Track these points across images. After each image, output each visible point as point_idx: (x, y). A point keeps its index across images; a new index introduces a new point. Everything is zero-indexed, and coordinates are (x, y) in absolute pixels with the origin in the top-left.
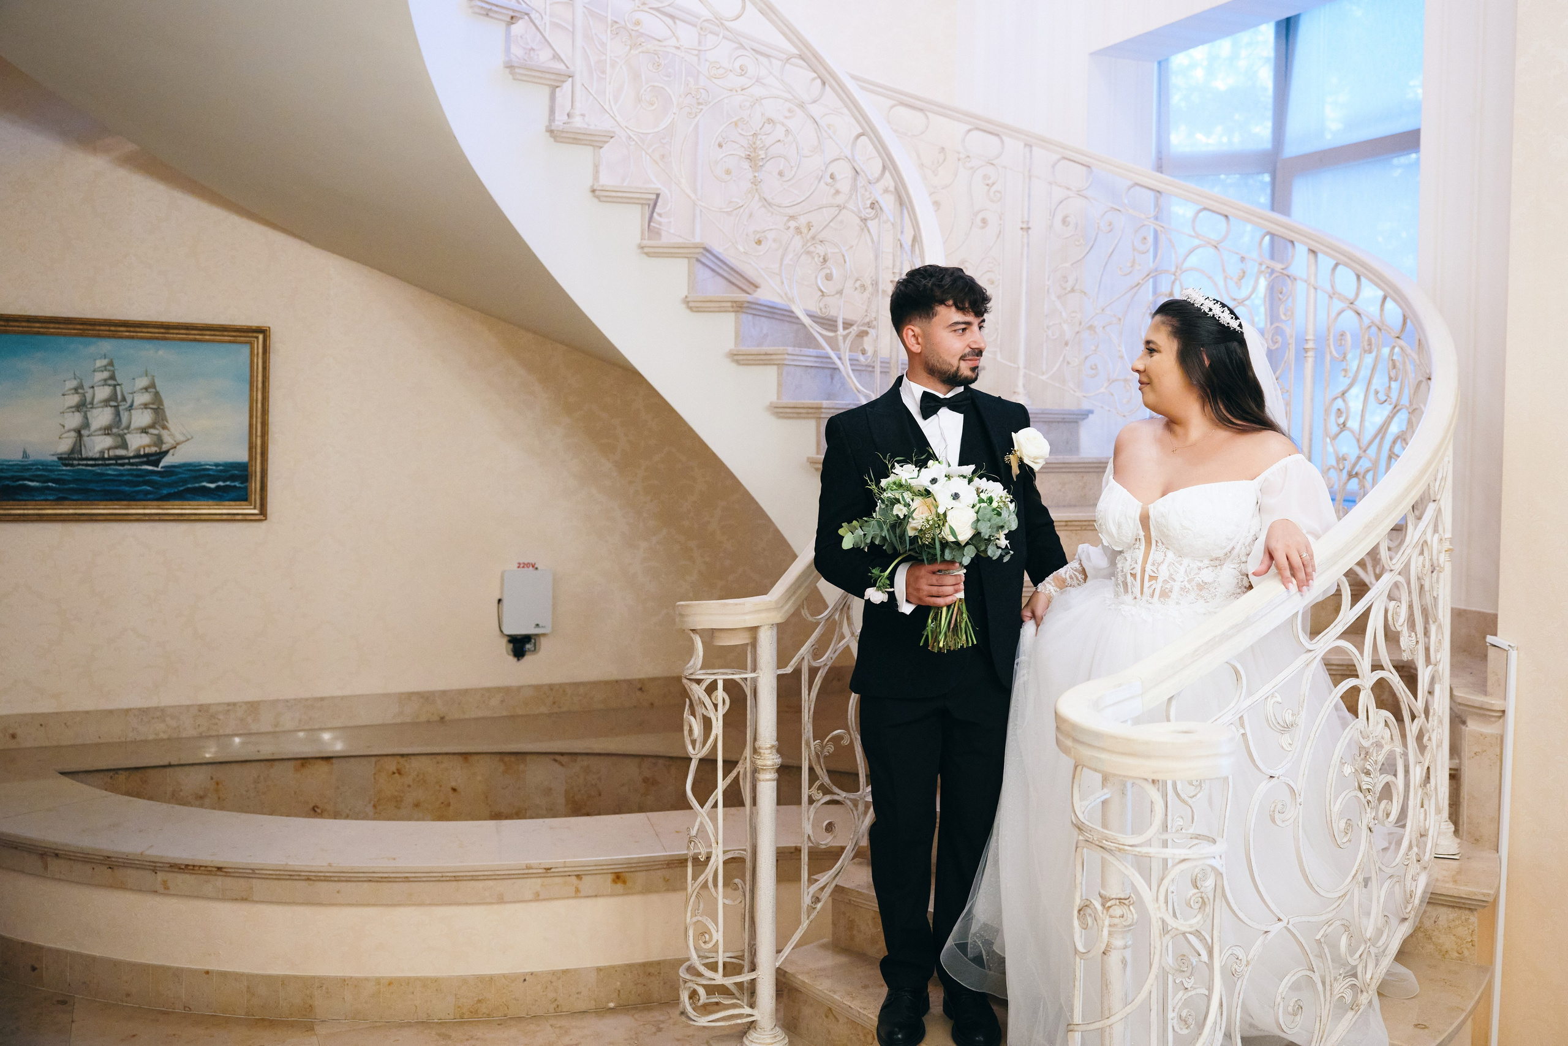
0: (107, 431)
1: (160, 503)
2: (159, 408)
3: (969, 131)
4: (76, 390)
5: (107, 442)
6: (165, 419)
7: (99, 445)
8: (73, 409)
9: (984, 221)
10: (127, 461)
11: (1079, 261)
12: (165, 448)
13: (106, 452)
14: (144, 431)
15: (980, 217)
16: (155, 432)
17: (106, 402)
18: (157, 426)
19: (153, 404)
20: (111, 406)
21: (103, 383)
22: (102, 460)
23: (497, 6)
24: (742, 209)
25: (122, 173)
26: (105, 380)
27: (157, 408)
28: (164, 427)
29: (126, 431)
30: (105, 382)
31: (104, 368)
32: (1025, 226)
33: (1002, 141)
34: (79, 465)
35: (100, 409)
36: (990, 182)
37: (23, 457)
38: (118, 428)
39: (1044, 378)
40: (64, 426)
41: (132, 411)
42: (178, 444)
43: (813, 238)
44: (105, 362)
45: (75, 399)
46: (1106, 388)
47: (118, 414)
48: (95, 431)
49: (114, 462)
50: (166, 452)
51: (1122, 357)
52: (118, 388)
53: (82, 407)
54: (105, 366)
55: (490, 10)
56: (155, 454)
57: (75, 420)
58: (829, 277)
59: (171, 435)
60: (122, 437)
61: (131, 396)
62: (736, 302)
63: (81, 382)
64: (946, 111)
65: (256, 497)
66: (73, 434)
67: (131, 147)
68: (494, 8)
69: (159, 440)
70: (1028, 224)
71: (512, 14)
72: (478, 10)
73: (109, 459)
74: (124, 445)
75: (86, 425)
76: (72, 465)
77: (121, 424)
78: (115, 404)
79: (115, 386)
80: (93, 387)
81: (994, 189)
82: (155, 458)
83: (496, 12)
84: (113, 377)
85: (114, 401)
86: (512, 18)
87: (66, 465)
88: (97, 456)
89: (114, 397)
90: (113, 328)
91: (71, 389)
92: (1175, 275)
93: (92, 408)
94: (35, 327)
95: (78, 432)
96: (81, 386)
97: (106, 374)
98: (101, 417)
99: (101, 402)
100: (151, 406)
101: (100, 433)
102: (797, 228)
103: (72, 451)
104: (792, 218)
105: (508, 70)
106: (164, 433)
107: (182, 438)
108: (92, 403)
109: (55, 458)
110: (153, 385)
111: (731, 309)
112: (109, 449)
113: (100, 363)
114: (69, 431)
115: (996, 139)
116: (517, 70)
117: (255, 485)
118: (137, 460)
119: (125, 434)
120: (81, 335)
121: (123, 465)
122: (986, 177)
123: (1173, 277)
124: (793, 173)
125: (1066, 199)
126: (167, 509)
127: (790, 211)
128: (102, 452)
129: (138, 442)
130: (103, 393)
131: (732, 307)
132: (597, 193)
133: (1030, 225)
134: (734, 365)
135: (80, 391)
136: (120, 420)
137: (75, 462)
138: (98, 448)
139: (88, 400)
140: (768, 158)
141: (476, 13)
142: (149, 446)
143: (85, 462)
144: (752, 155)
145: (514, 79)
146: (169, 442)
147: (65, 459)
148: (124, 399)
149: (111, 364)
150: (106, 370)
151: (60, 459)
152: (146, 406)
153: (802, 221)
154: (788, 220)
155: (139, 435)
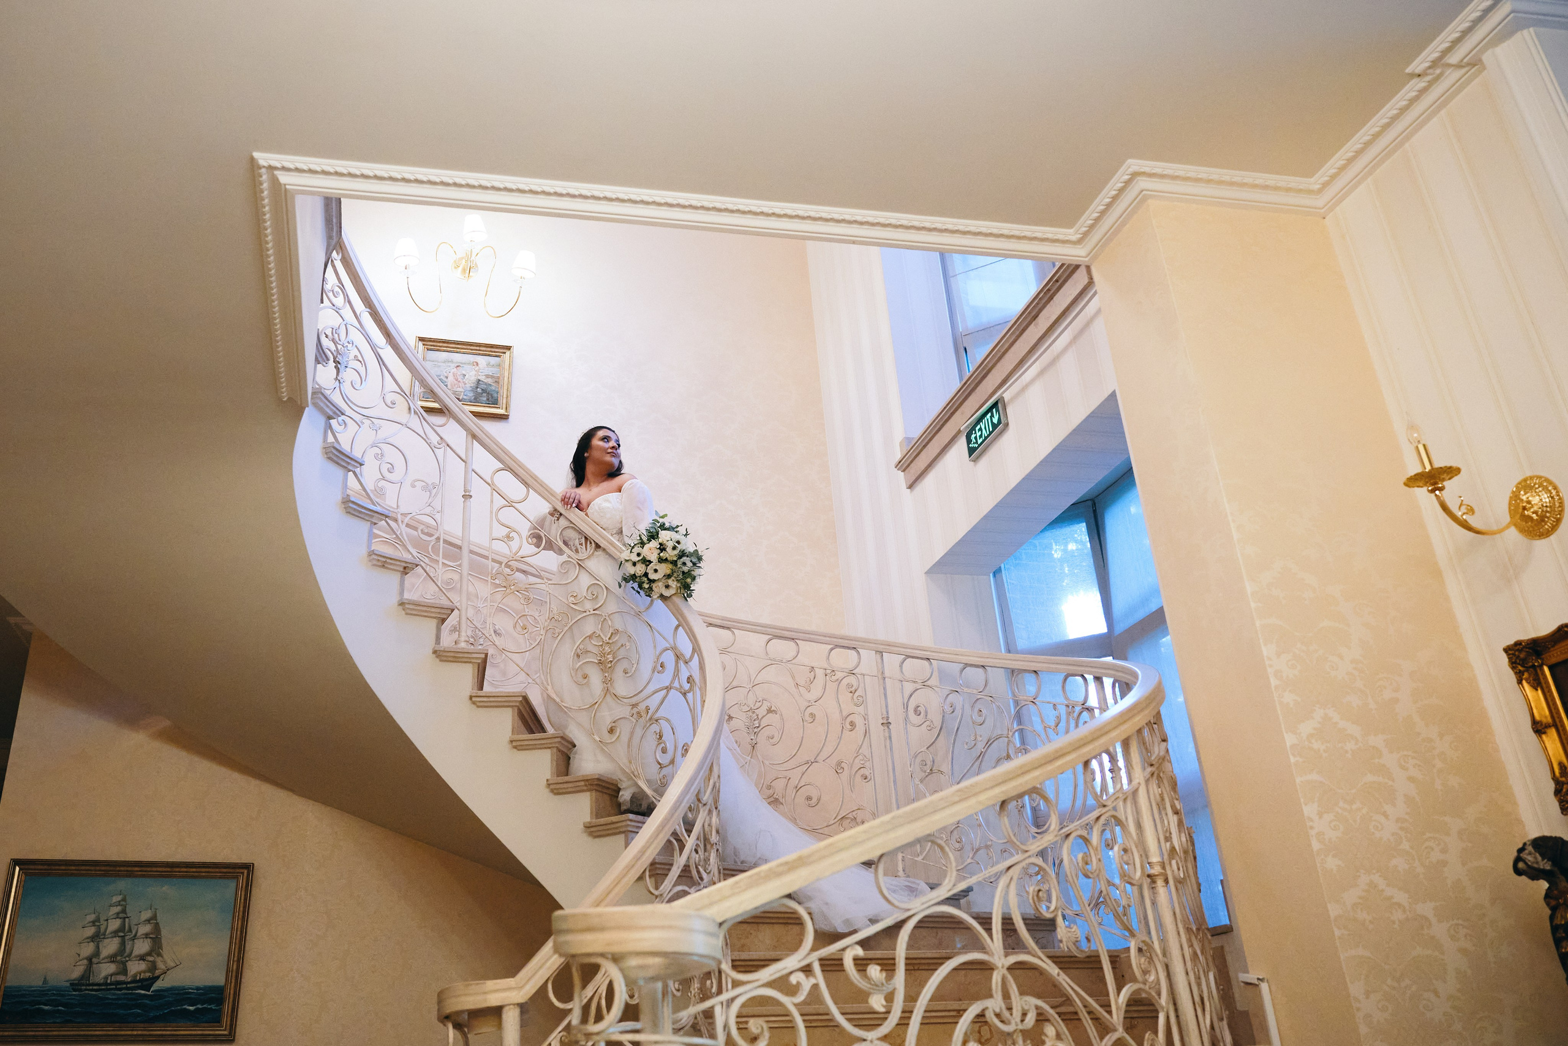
0: (112, 959)
1: (146, 1025)
2: (157, 937)
3: (832, 649)
4: (93, 923)
5: (111, 968)
6: (161, 947)
7: (106, 970)
8: (89, 940)
9: (852, 724)
10: (125, 986)
11: (932, 744)
12: (157, 973)
13: (109, 978)
14: (142, 958)
15: (849, 720)
16: (150, 959)
17: (115, 933)
18: (154, 954)
19: (152, 934)
20: (119, 937)
21: (115, 916)
22: (105, 984)
23: (391, 559)
24: (597, 705)
25: (157, 744)
26: (118, 914)
27: (155, 937)
28: (159, 955)
29: (127, 959)
30: (117, 916)
31: (118, 904)
32: (885, 721)
33: (858, 653)
34: (86, 990)
35: (110, 940)
36: (853, 689)
37: (43, 984)
38: (122, 956)
39: (919, 859)
40: (79, 955)
41: (135, 941)
42: (168, 970)
43: (651, 719)
44: (119, 898)
45: (90, 931)
46: (972, 858)
47: (123, 944)
48: (103, 959)
49: (114, 987)
50: (158, 977)
51: (980, 825)
52: (127, 920)
53: (97, 938)
54: (119, 901)
55: (385, 562)
56: (149, 979)
57: (88, 949)
58: (664, 751)
59: (165, 962)
60: (124, 964)
61: (136, 927)
62: (587, 780)
63: (99, 916)
64: (811, 637)
65: (226, 1020)
66: (85, 962)
67: (167, 723)
68: (388, 561)
69: (153, 967)
70: (887, 720)
71: (405, 565)
72: (375, 562)
73: (111, 984)
74: (124, 971)
75: (97, 953)
76: (80, 990)
77: (125, 952)
78: (122, 934)
79: (125, 918)
80: (107, 920)
81: (857, 694)
82: (146, 983)
83: (391, 564)
84: (124, 911)
85: (123, 933)
86: (405, 568)
87: (75, 990)
88: (102, 981)
89: (122, 929)
90: (129, 869)
91: (90, 922)
92: (1008, 737)
93: (104, 938)
94: (71, 870)
95: (90, 959)
96: (98, 920)
97: (119, 909)
98: (110, 947)
99: (111, 933)
100: (151, 936)
101: (106, 960)
102: (638, 713)
103: (82, 977)
104: (634, 706)
105: (401, 607)
106: (159, 960)
107: (173, 965)
108: (104, 935)
109: (68, 984)
110: (154, 917)
111: (585, 788)
112: (111, 975)
113: (116, 899)
114: (83, 959)
115: (853, 652)
116: (407, 606)
117: (227, 1008)
118: (133, 985)
119: (127, 961)
120: (104, 875)
121: (120, 989)
122: (850, 686)
123: (1006, 739)
124: (634, 669)
125: (914, 692)
126: (152, 1030)
127: (634, 701)
128: (106, 978)
129: (136, 968)
130: (114, 925)
131: (586, 785)
132: (474, 699)
133: (890, 721)
134: (590, 839)
135: (97, 924)
136: (124, 949)
137: (84, 987)
138: (103, 975)
139: (102, 930)
140: (616, 660)
141: (374, 565)
142: (144, 972)
143: (91, 987)
144: (603, 659)
145: (407, 614)
146: (161, 966)
147: (75, 985)
148: (130, 930)
149: (124, 900)
150: (119, 905)
151: (72, 984)
152: (146, 936)
153: (642, 707)
154: (632, 708)
155: (137, 962)
